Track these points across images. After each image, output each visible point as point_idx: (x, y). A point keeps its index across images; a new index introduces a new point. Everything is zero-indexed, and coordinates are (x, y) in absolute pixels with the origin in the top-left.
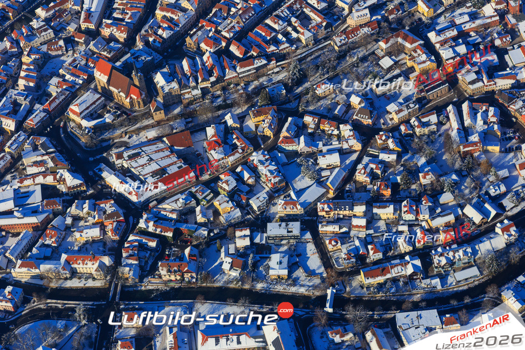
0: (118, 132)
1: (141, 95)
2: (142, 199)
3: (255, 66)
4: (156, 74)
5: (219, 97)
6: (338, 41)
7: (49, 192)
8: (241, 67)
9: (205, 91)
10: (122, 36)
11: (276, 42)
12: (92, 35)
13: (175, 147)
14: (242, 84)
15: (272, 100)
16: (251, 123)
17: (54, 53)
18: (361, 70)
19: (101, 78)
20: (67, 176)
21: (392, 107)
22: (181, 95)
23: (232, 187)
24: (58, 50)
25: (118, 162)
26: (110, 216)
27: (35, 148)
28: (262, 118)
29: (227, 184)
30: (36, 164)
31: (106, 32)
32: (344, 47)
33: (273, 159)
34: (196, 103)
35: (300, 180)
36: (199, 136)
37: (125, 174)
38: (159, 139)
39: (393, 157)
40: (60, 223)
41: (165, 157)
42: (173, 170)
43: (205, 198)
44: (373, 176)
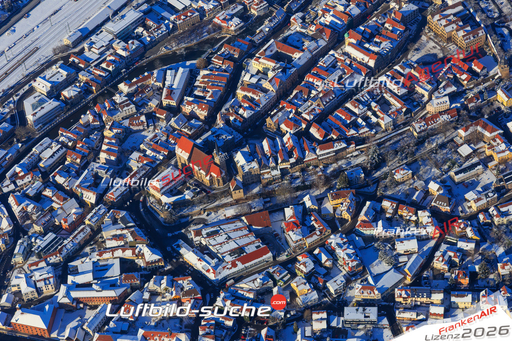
0: (197, 209)
1: (221, 173)
2: (220, 277)
3: (335, 149)
4: (237, 153)
5: (298, 178)
6: (417, 127)
7: (127, 266)
8: (321, 149)
9: (284, 172)
10: (202, 114)
11: (356, 126)
12: (173, 111)
13: (254, 227)
14: (321, 167)
15: (350, 183)
16: (329, 205)
17: (135, 128)
18: (439, 156)
19: (182, 155)
20: (146, 251)
21: (470, 195)
22: (260, 174)
23: (309, 269)
24: (139, 125)
25: (197, 239)
26: (188, 293)
27: (115, 222)
28: (340, 201)
29: (305, 265)
30: (115, 237)
31: (187, 109)
32: (423, 133)
33: (351, 242)
34: (274, 183)
35: (377, 265)
36: (278, 216)
37: (203, 251)
38: (237, 217)
39: (471, 246)
40: (137, 298)
41: (244, 236)
42: (251, 249)
43: (282, 279)
44: (451, 264)
